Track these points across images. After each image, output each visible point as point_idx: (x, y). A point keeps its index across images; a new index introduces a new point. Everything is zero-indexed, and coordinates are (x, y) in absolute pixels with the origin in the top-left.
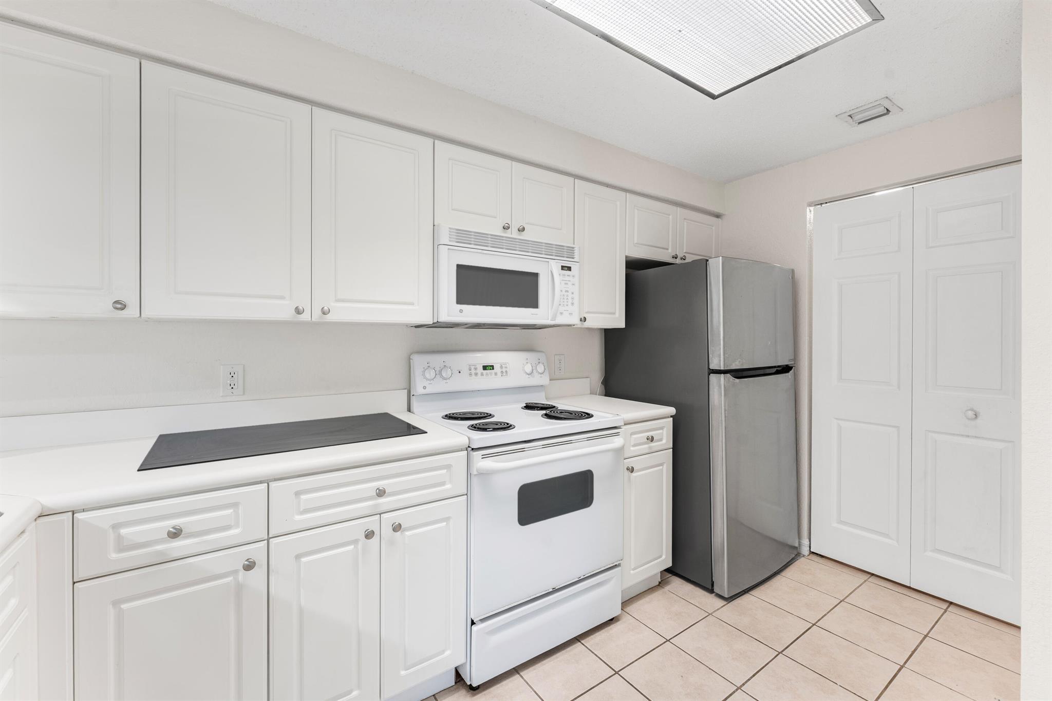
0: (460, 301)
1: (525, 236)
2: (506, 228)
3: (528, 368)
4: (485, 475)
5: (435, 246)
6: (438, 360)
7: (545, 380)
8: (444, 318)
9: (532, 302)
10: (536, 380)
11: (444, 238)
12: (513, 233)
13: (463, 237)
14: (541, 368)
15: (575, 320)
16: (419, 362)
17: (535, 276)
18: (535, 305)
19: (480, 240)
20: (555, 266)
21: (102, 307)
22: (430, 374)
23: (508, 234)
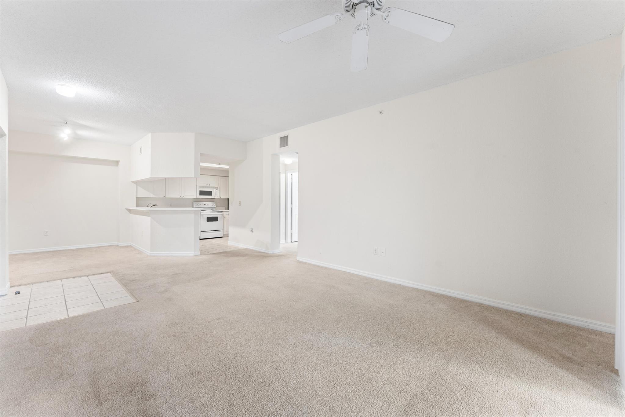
0: (200, 195)
1: (210, 186)
2: (207, 185)
3: (212, 205)
4: (203, 215)
5: (197, 188)
6: (197, 203)
7: (215, 206)
8: (198, 197)
9: (211, 195)
10: (214, 206)
11: (198, 187)
12: (209, 186)
13: (200, 187)
14: (214, 205)
15: (218, 197)
16: (194, 203)
17: (212, 191)
18: (212, 195)
19: (203, 187)
20: (215, 190)
21: (163, 197)
22: (196, 205)
23: (207, 186)
